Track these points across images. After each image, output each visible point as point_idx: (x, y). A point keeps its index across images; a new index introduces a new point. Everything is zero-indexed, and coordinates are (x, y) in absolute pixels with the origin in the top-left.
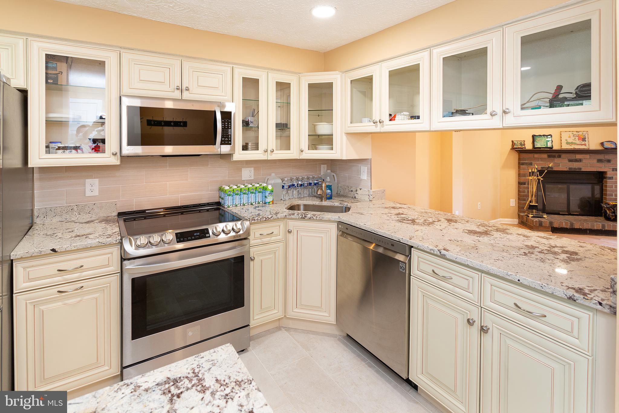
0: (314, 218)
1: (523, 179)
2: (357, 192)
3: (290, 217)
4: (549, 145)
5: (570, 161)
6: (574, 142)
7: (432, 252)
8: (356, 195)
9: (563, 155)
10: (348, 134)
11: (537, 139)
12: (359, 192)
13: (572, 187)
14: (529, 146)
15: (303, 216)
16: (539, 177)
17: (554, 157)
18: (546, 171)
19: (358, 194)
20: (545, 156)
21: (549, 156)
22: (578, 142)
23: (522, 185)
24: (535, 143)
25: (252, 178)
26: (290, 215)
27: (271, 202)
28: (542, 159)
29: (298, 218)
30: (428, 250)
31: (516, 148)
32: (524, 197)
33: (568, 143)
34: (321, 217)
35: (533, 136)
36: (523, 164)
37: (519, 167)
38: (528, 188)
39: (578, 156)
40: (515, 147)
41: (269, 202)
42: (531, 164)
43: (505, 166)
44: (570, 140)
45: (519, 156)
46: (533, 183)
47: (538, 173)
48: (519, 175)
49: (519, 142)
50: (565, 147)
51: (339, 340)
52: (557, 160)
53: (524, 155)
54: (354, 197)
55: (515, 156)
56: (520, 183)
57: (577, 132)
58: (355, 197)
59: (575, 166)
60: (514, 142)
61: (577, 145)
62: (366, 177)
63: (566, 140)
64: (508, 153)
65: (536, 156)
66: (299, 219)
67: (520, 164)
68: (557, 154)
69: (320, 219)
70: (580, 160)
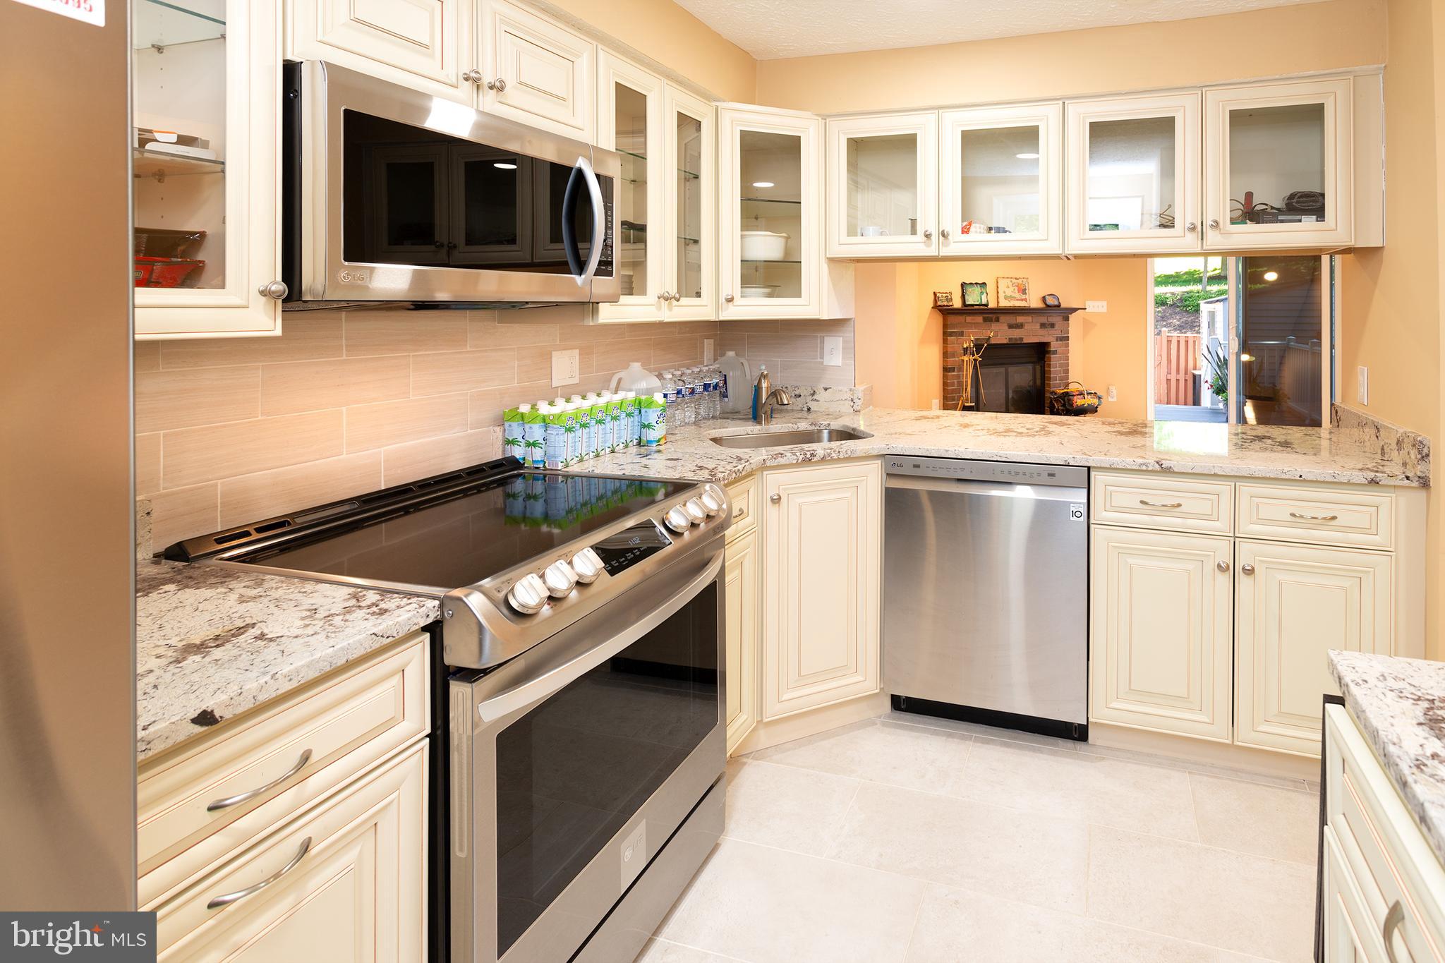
0: (833, 455)
1: (952, 361)
2: (815, 397)
3: (775, 463)
4: (984, 302)
5: (1011, 327)
6: (1013, 295)
7: (1144, 468)
8: (813, 406)
9: (1002, 318)
10: (832, 260)
11: (969, 290)
12: (821, 395)
13: (1012, 369)
14: (957, 303)
15: (808, 456)
16: (976, 356)
17: (991, 320)
18: (986, 345)
19: (817, 401)
20: (979, 319)
21: (985, 320)
22: (1018, 295)
23: (949, 372)
24: (967, 297)
25: (576, 380)
26: (775, 457)
27: (662, 438)
28: (976, 325)
29: (795, 462)
30: (1134, 467)
31: (940, 306)
32: (952, 393)
33: (1006, 297)
34: (849, 452)
35: (963, 285)
36: (951, 334)
37: (945, 341)
38: (958, 377)
39: (1020, 319)
40: (939, 303)
41: (659, 441)
42: (961, 334)
43: (923, 341)
44: (1009, 293)
45: (945, 320)
46: (967, 367)
47: (974, 349)
48: (945, 355)
49: (944, 295)
50: (1004, 303)
51: (884, 724)
52: (995, 326)
53: (952, 319)
54: (805, 409)
55: (938, 319)
56: (946, 370)
57: (1016, 279)
58: (809, 409)
59: (1016, 334)
60: (938, 295)
61: (1017, 300)
62: (841, 359)
63: (1004, 292)
64: (927, 316)
65: (969, 319)
66: (797, 465)
67: (946, 335)
68: (994, 316)
69: (847, 456)
70: (1020, 326)
